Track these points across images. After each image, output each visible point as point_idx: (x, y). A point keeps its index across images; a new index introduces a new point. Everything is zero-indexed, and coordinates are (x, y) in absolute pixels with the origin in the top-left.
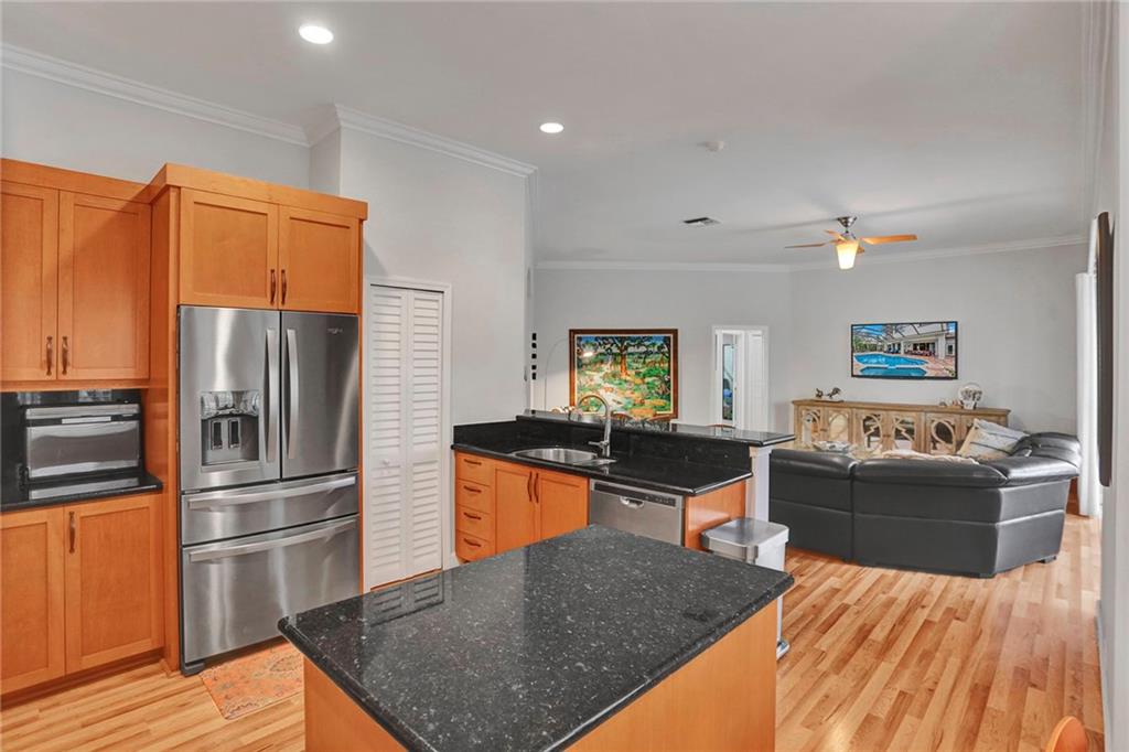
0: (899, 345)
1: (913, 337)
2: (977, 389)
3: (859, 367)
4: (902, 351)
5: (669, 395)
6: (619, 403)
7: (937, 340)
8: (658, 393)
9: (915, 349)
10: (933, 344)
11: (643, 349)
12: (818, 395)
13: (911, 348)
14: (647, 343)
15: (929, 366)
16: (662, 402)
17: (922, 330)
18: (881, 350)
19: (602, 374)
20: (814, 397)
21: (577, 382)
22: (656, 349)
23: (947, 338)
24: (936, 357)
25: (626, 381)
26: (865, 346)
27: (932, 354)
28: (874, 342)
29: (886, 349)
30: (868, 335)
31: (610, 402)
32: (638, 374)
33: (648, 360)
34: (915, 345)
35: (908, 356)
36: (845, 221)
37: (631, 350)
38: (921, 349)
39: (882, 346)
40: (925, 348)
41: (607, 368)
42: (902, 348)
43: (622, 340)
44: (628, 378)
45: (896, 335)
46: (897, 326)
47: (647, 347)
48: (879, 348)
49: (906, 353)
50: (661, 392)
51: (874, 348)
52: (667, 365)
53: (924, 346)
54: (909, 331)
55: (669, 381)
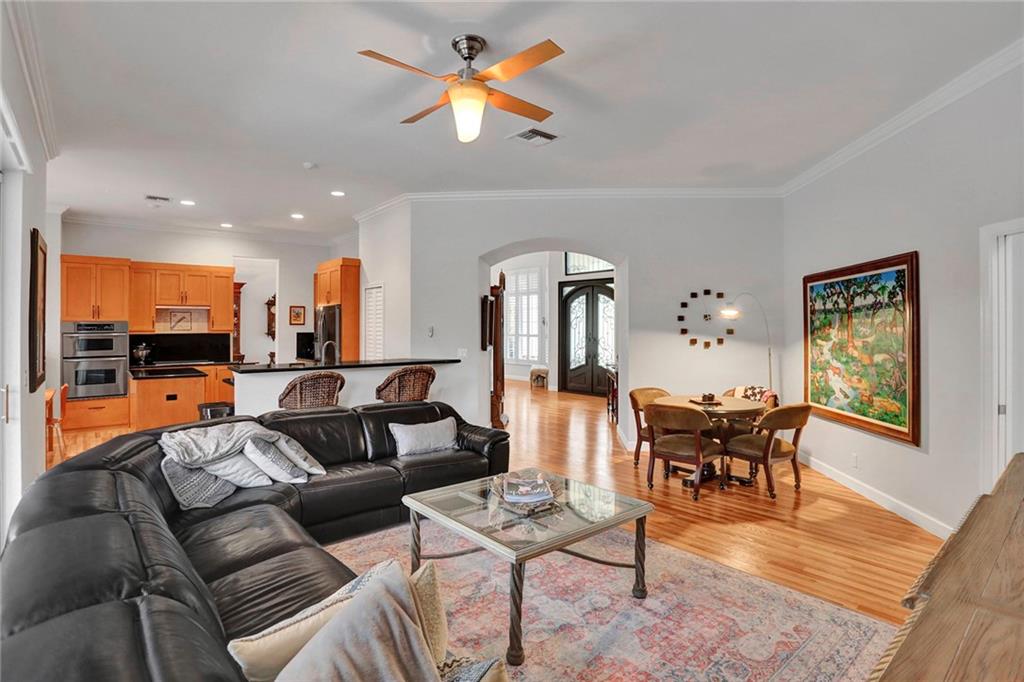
5: (905, 390)
6: (846, 396)
8: (890, 386)
11: (870, 299)
14: (875, 288)
16: (894, 406)
19: (830, 344)
21: (810, 355)
22: (886, 300)
25: (853, 359)
31: (838, 394)
32: (865, 345)
33: (877, 321)
37: (858, 302)
41: (835, 334)
43: (848, 284)
44: (856, 354)
47: (875, 294)
50: (893, 383)
52: (900, 329)
55: (904, 363)
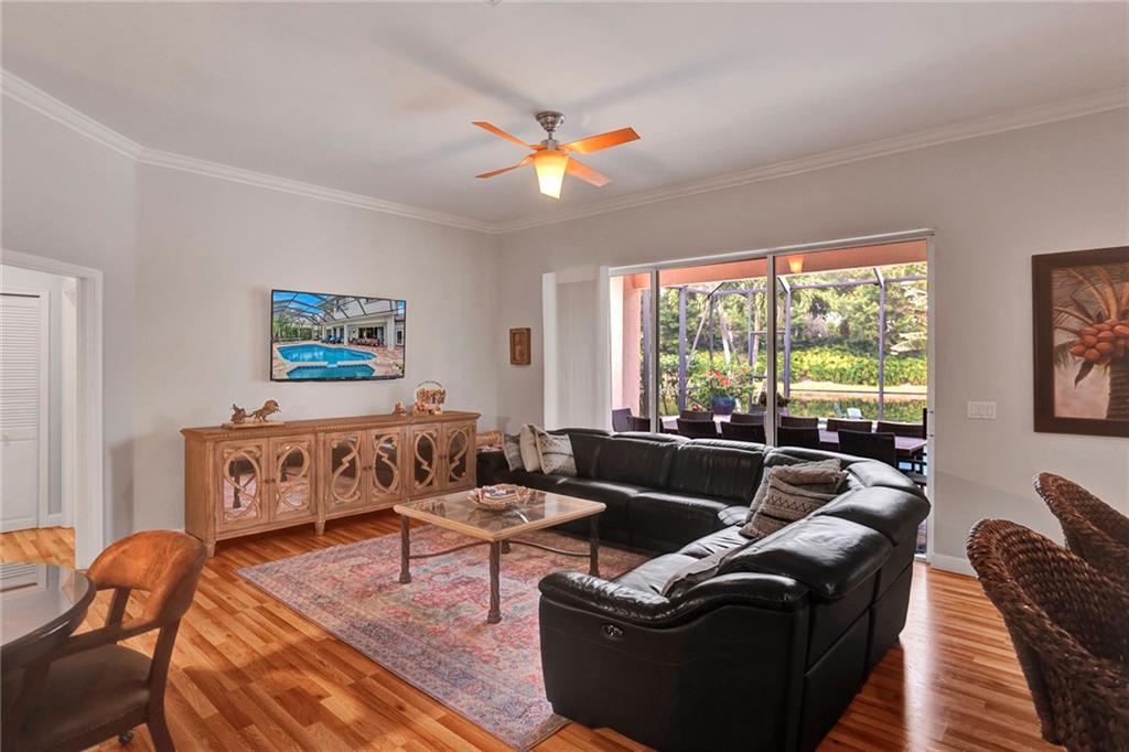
0: (342, 330)
1: (357, 318)
2: (437, 388)
3: (284, 366)
4: (346, 340)
7: (386, 323)
9: (361, 336)
10: (382, 328)
12: (235, 418)
13: (356, 336)
15: (379, 361)
17: (370, 308)
18: (318, 338)
20: (228, 420)
23: (396, 321)
24: (385, 347)
26: (295, 331)
27: (381, 344)
28: (307, 325)
29: (324, 336)
30: (299, 313)
34: (361, 330)
35: (353, 348)
36: (548, 119)
38: (368, 337)
39: (319, 332)
40: (372, 335)
42: (346, 335)
45: (338, 315)
46: (339, 301)
48: (314, 335)
49: (350, 342)
51: (308, 335)
53: (372, 332)
54: (354, 310)
